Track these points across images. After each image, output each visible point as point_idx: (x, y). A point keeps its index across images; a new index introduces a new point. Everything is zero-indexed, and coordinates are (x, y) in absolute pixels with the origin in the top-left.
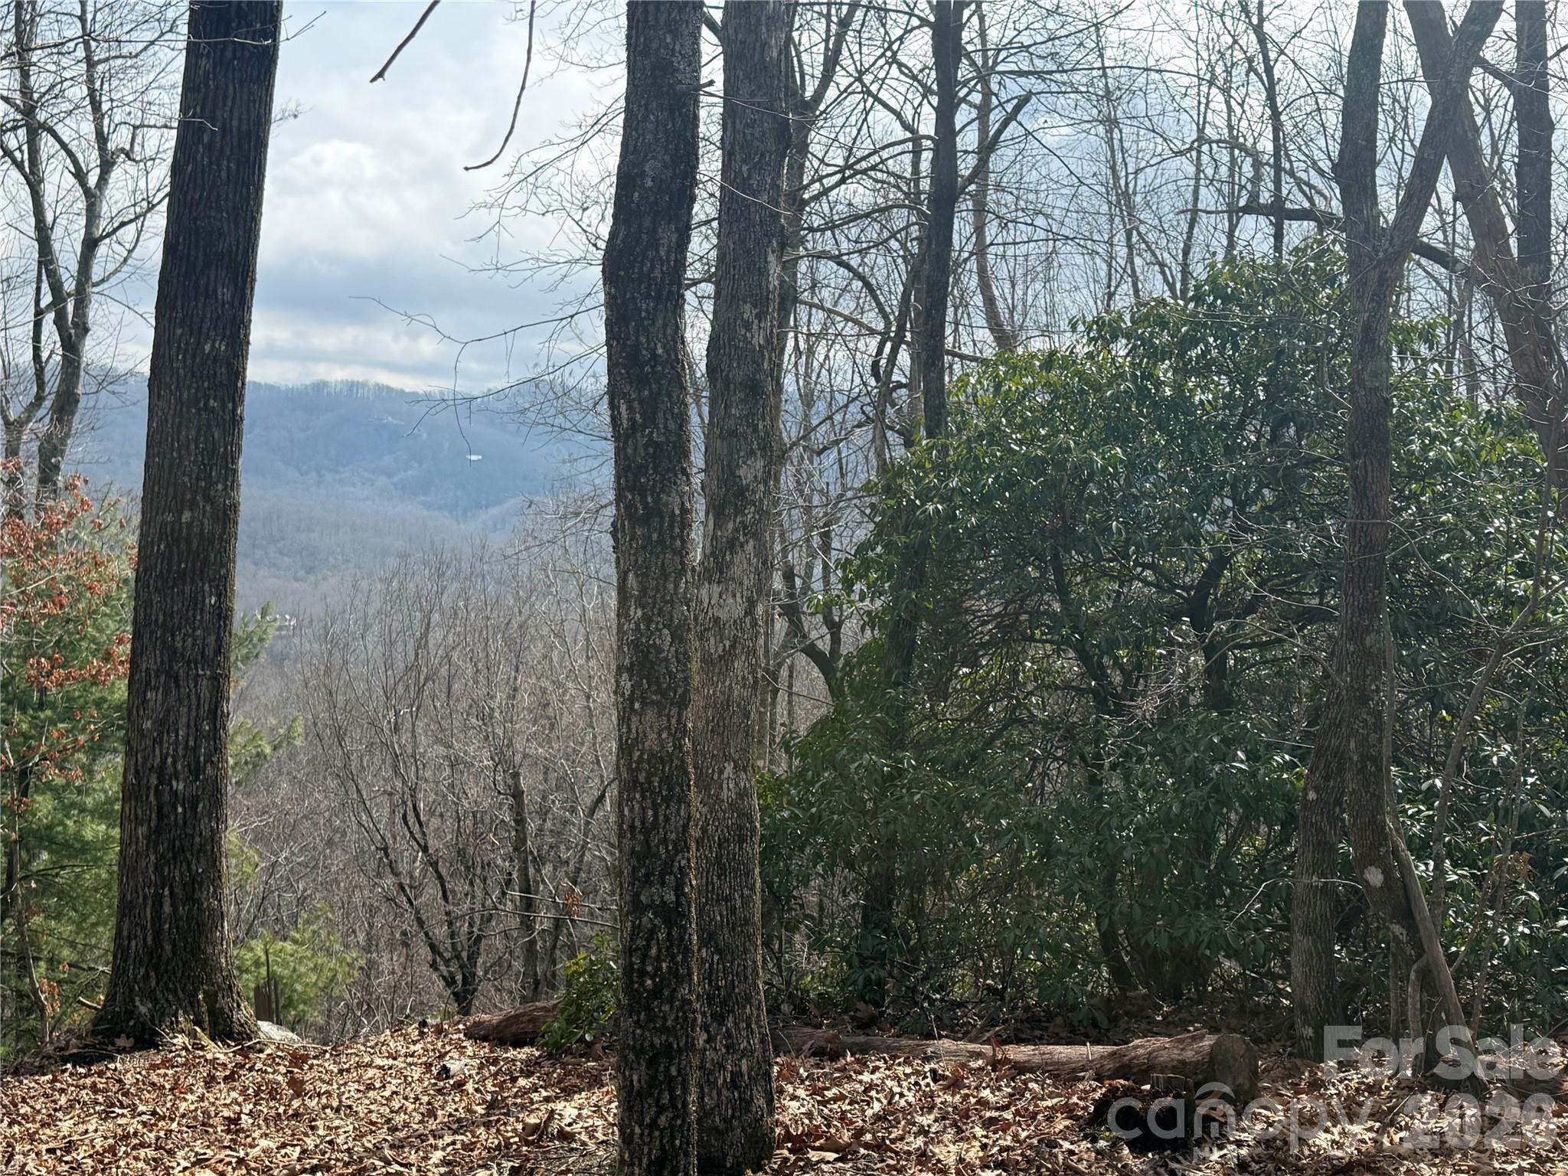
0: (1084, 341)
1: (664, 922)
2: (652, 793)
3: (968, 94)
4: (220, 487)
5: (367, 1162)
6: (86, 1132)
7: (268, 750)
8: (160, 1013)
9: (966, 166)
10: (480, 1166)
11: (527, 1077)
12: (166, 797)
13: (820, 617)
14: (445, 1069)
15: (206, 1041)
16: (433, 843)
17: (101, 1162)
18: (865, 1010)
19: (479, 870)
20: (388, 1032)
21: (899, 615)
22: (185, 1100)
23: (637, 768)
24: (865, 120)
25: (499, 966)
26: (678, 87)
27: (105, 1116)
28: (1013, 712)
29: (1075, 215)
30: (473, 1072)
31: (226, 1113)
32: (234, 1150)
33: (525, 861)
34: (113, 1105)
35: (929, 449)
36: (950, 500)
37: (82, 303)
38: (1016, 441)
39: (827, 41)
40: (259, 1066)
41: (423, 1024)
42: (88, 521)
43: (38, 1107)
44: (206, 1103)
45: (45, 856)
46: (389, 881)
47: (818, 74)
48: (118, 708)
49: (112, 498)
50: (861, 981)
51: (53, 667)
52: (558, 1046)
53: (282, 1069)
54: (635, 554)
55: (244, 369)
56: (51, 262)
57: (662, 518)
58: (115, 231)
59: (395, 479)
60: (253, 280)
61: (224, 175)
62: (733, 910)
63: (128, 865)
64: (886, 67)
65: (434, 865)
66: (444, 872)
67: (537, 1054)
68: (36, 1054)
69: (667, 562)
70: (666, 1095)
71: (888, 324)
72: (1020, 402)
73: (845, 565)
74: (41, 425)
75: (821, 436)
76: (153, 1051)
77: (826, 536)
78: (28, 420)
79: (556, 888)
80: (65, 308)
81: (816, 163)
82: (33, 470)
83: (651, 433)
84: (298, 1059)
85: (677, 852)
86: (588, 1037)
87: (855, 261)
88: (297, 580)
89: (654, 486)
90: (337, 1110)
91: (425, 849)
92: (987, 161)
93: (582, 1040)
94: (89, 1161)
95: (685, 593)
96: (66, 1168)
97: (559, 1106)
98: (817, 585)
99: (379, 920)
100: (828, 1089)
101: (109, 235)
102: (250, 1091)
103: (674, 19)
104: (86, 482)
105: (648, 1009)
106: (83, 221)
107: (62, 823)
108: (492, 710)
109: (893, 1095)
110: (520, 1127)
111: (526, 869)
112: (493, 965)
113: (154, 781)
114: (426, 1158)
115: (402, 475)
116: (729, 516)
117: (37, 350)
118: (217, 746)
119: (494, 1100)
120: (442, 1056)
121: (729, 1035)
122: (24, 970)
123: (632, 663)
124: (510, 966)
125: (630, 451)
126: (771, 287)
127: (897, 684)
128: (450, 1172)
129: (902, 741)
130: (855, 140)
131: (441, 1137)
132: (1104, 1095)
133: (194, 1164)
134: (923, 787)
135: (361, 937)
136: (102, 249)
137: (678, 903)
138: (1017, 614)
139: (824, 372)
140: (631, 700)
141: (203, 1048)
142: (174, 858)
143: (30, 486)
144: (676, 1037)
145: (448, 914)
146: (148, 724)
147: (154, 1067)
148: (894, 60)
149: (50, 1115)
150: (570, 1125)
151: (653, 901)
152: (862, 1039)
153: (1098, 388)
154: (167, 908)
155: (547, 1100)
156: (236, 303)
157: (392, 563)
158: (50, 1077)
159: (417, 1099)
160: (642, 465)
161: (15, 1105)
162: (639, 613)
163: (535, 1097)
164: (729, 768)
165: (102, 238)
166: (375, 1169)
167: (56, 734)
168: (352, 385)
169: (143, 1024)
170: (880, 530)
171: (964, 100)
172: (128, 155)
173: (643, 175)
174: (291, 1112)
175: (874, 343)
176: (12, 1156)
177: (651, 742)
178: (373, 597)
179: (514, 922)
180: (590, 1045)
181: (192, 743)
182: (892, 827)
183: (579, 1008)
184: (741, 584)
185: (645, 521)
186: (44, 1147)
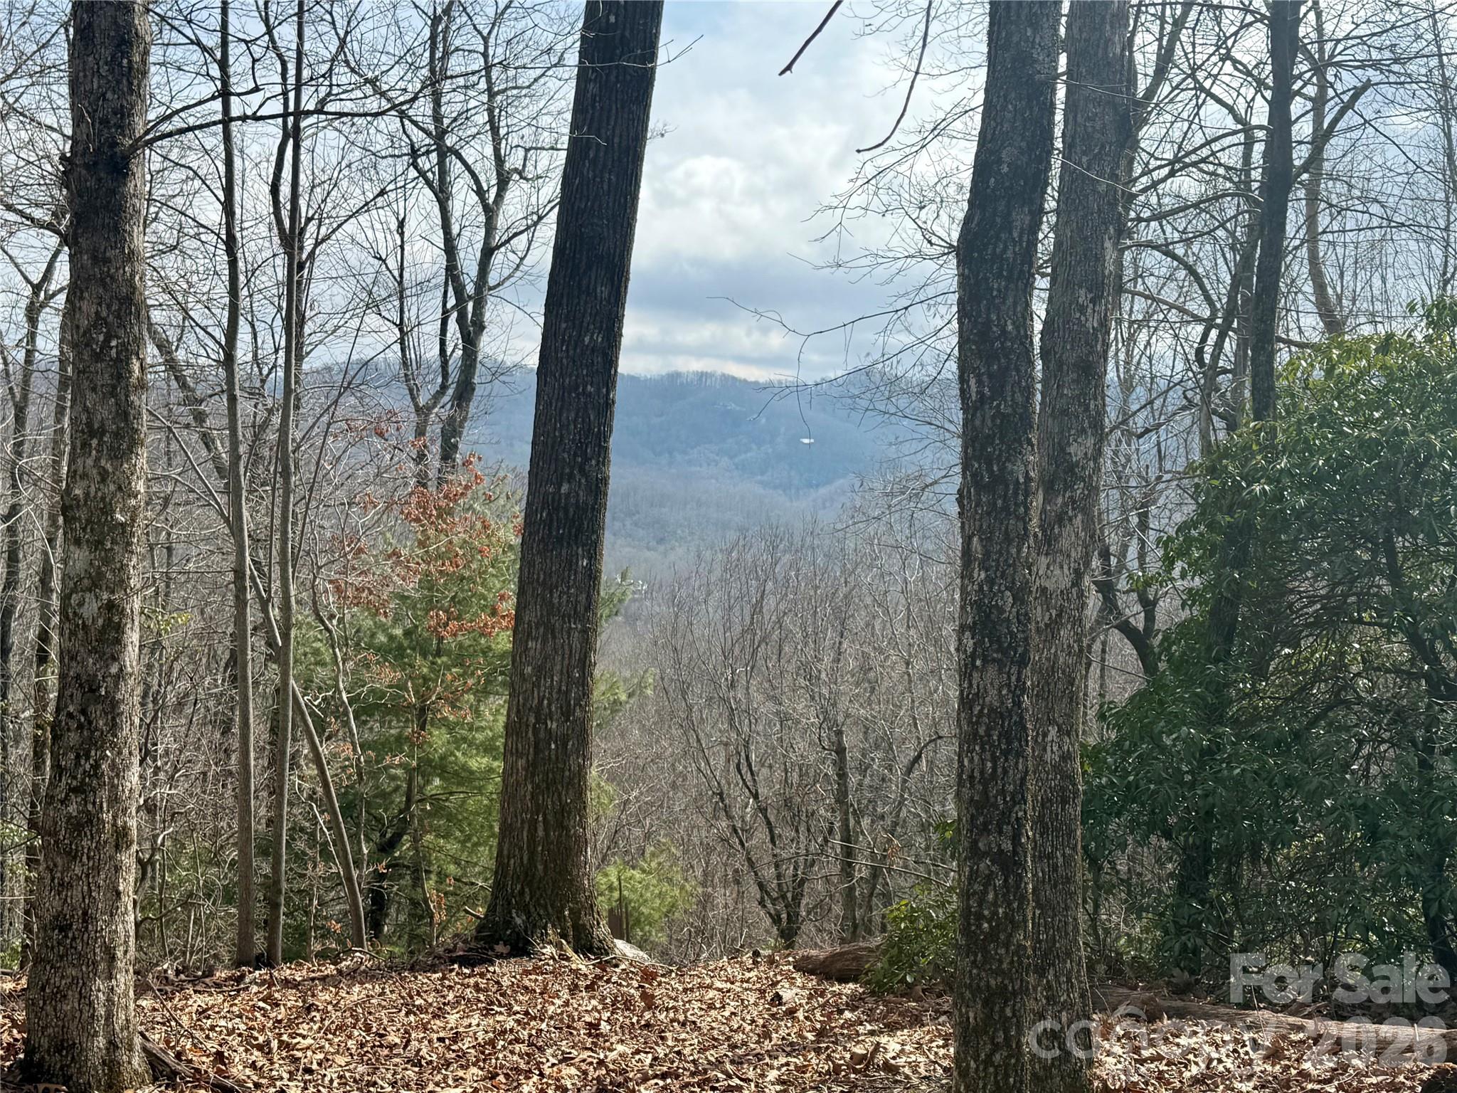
0: (1423, 324)
1: (1002, 869)
2: (992, 745)
3: (1302, 87)
4: (594, 462)
5: (711, 1074)
6: (470, 1026)
7: (623, 697)
8: (532, 926)
9: (1300, 155)
10: (812, 1088)
11: (852, 1011)
12: (542, 735)
13: (1134, 595)
14: (778, 997)
15: (570, 953)
16: (763, 791)
17: (483, 1053)
18: (1181, 976)
19: (803, 818)
20: (725, 959)
21: (1220, 593)
22: (553, 1004)
23: (977, 723)
24: (1197, 114)
25: (821, 908)
26: (1037, 77)
27: (487, 1013)
28: (1338, 694)
29: (1410, 203)
30: (804, 1002)
31: (588, 1019)
32: (595, 1052)
33: (846, 813)
34: (492, 1003)
35: (1257, 431)
36: (1279, 481)
37: (480, 303)
38: (1348, 424)
39: (1160, 40)
40: (614, 979)
41: (756, 954)
42: (480, 493)
43: (430, 1000)
44: (570, 1009)
45: (437, 782)
46: (724, 824)
47: (1151, 71)
48: (502, 656)
49: (501, 474)
50: (1177, 946)
51: (448, 619)
52: (880, 984)
53: (635, 984)
54: (980, 520)
55: (617, 358)
56: (456, 268)
57: (1007, 486)
58: (508, 241)
59: (736, 460)
60: (627, 279)
61: (606, 187)
62: (1055, 868)
63: (509, 793)
64: (1220, 64)
65: (763, 810)
66: (772, 819)
67: (861, 990)
68: (429, 954)
69: (1010, 527)
70: (1001, 1034)
71: (1214, 311)
72: (1353, 385)
73: (1165, 543)
74: (443, 410)
75: (1140, 421)
76: (525, 958)
77: (1144, 518)
78: (434, 406)
79: (875, 840)
80: (465, 308)
81: (1145, 157)
82: (436, 448)
83: (999, 405)
84: (648, 976)
85: (1015, 804)
86: (909, 979)
87: (1180, 250)
88: (649, 549)
89: (1000, 455)
90: (683, 1024)
91: (756, 796)
92: (1322, 150)
93: (903, 981)
94: (472, 1051)
95: (1027, 558)
96: (453, 1055)
97: (884, 1039)
98: (1133, 564)
99: (714, 859)
100: (1145, 1049)
101: (503, 244)
102: (608, 1001)
103: (1035, 13)
104: (480, 459)
105: (985, 951)
106: (482, 232)
107: (452, 754)
108: (820, 672)
109: (1211, 1060)
110: (848, 1056)
111: (847, 820)
112: (815, 907)
113: (532, 720)
114: (763, 1076)
115: (743, 456)
116: (1059, 491)
117: (443, 344)
118: (586, 693)
119: (823, 1029)
120: (774, 984)
121: (1049, 987)
122: (417, 882)
123: (974, 623)
124: (830, 910)
125: (978, 423)
126: (1107, 272)
127: (1216, 661)
128: (785, 1090)
129: (1221, 716)
130: (1186, 133)
131: (776, 1058)
132: (1433, 1076)
133: (560, 1062)
134: (1243, 762)
135: (699, 873)
136: (498, 258)
137: (1015, 852)
138: (1345, 596)
139: (1144, 359)
140: (973, 656)
141: (568, 959)
142: (548, 788)
143: (434, 459)
144: (1012, 981)
145: (775, 856)
146: (529, 670)
147: (527, 973)
148: (1227, 57)
149: (439, 1009)
150: (894, 1058)
151: (991, 849)
152: (1179, 1003)
153: (1436, 371)
154: (541, 833)
155: (872, 1033)
156: (612, 300)
157: (732, 535)
158: (440, 975)
159: (753, 1021)
160: (989, 435)
161: (411, 997)
162: (983, 575)
163: (861, 1029)
164: (1053, 731)
165: (498, 247)
166: (718, 1081)
167: (449, 677)
168: (702, 376)
169: (518, 934)
170: (1203, 509)
171: (1298, 93)
172: (520, 173)
173: (999, 161)
174: (643, 1023)
175: (1200, 329)
176: (408, 1041)
177: (992, 697)
178: (715, 566)
179: (836, 869)
180: (910, 986)
181: (564, 688)
182: (1210, 799)
183: (901, 950)
184: (1069, 556)
185: (990, 488)
186: (435, 1036)
